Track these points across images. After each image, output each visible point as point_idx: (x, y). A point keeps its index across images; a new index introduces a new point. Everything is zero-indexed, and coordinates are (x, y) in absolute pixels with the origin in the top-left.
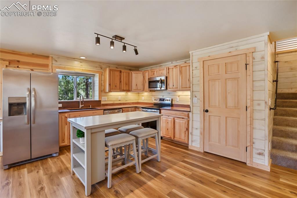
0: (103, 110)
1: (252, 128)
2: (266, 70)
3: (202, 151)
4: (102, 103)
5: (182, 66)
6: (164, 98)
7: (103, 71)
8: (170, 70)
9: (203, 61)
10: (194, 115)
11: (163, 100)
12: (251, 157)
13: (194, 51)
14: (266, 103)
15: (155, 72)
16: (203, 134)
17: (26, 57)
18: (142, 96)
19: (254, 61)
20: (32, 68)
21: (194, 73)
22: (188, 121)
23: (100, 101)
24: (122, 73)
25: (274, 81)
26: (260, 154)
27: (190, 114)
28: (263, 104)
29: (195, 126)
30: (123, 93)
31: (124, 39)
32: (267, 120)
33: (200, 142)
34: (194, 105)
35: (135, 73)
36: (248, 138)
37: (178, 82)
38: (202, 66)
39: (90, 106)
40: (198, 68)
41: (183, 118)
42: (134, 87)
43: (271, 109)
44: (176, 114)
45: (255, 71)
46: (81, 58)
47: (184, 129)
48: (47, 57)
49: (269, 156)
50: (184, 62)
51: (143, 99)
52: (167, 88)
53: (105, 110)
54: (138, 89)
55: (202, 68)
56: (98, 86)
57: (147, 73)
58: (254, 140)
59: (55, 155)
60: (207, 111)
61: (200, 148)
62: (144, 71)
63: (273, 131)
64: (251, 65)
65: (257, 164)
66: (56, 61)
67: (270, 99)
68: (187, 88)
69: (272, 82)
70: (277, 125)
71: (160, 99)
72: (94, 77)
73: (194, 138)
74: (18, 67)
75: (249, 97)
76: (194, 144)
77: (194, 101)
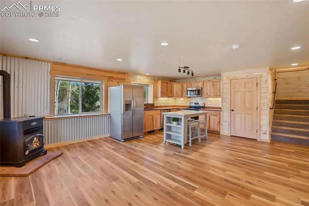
0: (160, 110)
1: (260, 120)
2: (268, 88)
3: (230, 135)
4: (155, 105)
5: (214, 81)
6: (198, 102)
7: (155, 82)
8: (204, 83)
9: (231, 80)
10: (224, 113)
11: (198, 104)
12: (260, 135)
13: (224, 73)
14: (268, 105)
15: (192, 84)
16: (230, 124)
17: (116, 74)
18: (179, 101)
19: (261, 82)
20: (118, 81)
21: (224, 87)
22: (220, 117)
23: (153, 104)
24: (168, 84)
25: (273, 93)
26: (264, 133)
27: (221, 113)
28: (266, 106)
29: (224, 120)
30: (166, 99)
31: (189, 68)
32: (268, 114)
33: (228, 130)
34: (224, 107)
35: (175, 84)
36: (258, 125)
37: (211, 92)
38: (230, 83)
39: (148, 108)
40: (227, 84)
41: (216, 115)
42: (175, 94)
43: (270, 109)
44: (211, 113)
45: (262, 88)
46: (147, 74)
47: (217, 122)
48: (125, 74)
49: (269, 136)
50: (213, 78)
51: (179, 103)
52: (202, 96)
53: (161, 110)
54: (178, 95)
55: (230, 84)
56: (152, 93)
57: (185, 84)
58: (261, 126)
59: (141, 137)
60: (233, 110)
61: (228, 133)
62: (183, 82)
63: (273, 123)
64: (260, 84)
65: (263, 139)
66: (131, 76)
67: (270, 103)
68: (217, 96)
69: (272, 93)
70: (275, 120)
71: (195, 103)
72: (147, 86)
73: (224, 128)
74: (112, 81)
75: (258, 102)
76: (224, 132)
77: (223, 104)
